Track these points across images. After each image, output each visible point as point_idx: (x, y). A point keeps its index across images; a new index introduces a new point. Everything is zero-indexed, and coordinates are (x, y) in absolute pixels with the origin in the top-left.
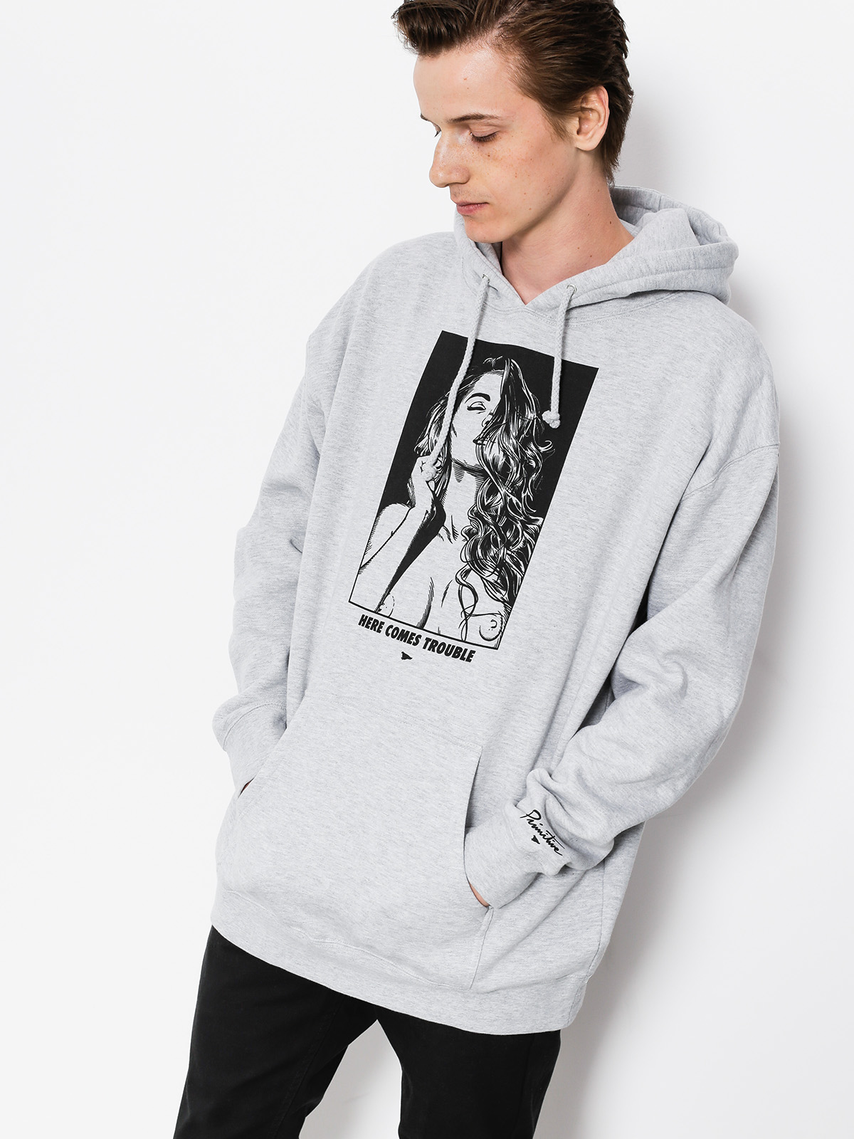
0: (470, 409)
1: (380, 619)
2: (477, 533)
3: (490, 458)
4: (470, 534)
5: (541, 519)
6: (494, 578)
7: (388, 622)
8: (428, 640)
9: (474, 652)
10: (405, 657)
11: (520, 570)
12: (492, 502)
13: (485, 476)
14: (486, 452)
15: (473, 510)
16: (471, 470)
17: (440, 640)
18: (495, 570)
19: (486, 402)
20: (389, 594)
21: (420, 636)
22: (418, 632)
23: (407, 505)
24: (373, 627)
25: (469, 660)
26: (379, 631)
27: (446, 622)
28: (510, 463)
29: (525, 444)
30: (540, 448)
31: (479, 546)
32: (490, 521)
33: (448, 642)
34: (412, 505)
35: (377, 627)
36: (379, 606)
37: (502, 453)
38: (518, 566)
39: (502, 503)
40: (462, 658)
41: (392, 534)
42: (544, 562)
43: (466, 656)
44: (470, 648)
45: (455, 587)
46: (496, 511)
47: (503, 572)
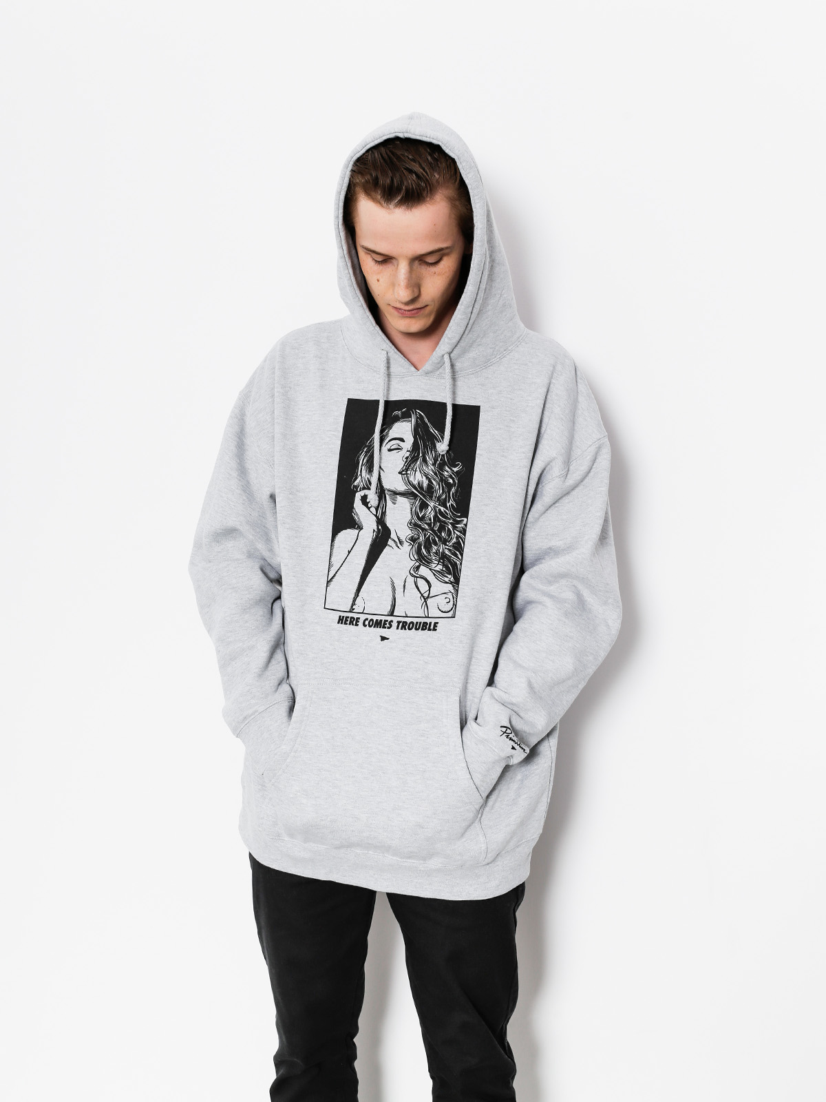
0: (390, 450)
1: (356, 616)
2: (419, 538)
3: (415, 483)
4: (413, 540)
5: (465, 519)
6: (440, 567)
7: (363, 617)
8: (399, 622)
9: (437, 623)
10: (383, 638)
11: (458, 558)
12: (425, 514)
13: (415, 496)
14: (411, 479)
15: (411, 522)
16: (402, 494)
17: (408, 620)
18: (439, 561)
19: (401, 444)
20: (358, 596)
21: (392, 621)
22: (389, 618)
23: (356, 529)
24: (351, 623)
25: (434, 629)
26: (357, 625)
27: (410, 606)
28: (432, 483)
29: (441, 467)
30: (453, 469)
31: (423, 547)
33: (415, 620)
34: (360, 528)
35: (354, 622)
36: (352, 607)
37: (424, 478)
38: (456, 555)
39: (433, 513)
40: (429, 630)
41: (349, 552)
42: (474, 549)
43: (432, 627)
44: (433, 621)
45: (411, 580)
46: (430, 520)
47: (446, 562)
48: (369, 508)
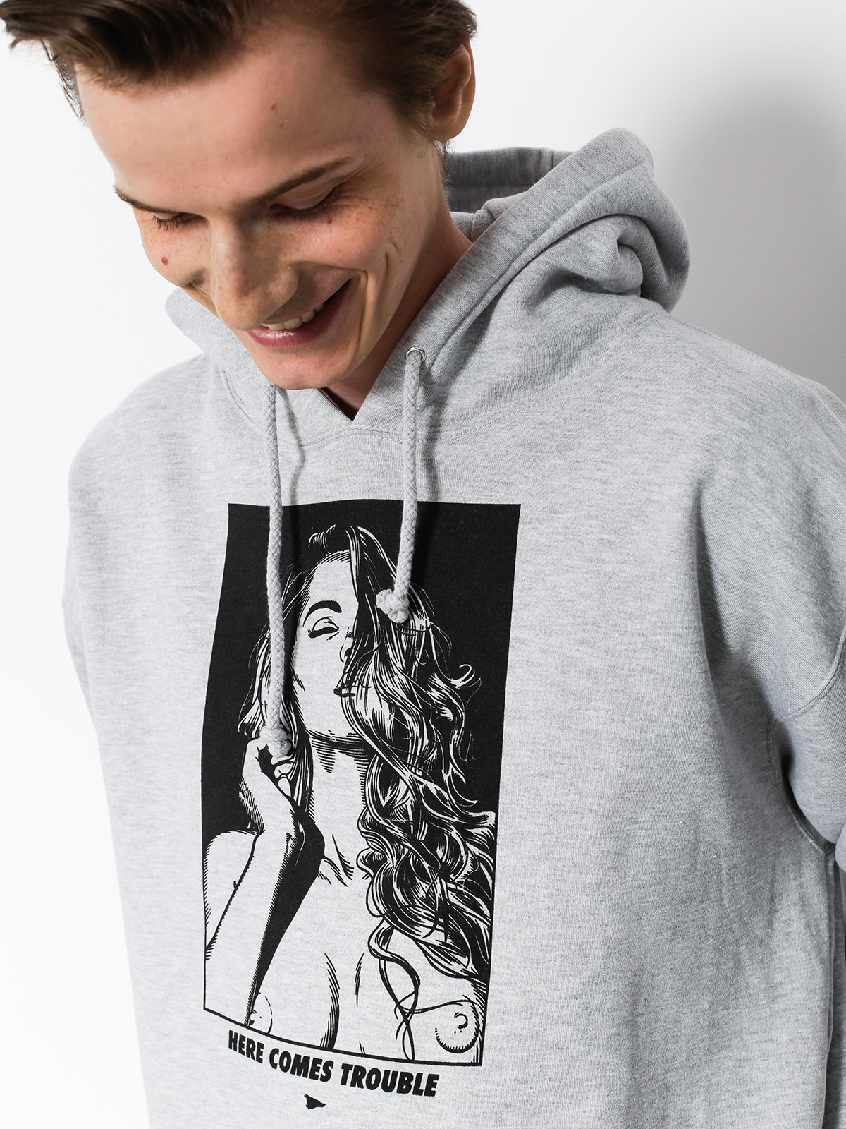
0: (313, 634)
1: (256, 1037)
2: (385, 860)
3: (368, 718)
4: (373, 863)
5: (491, 815)
6: (437, 937)
7: (269, 1045)
8: (346, 1068)
9: (437, 1077)
10: (312, 1103)
11: (482, 913)
12: (393, 800)
13: (369, 753)
14: (360, 707)
15: (364, 820)
16: (344, 746)
17: (368, 1064)
18: (436, 922)
19: (334, 616)
20: (257, 993)
21: (330, 1063)
22: (325, 1056)
23: (250, 831)
24: (250, 1052)
25: (429, 1092)
26: (260, 1061)
27: (371, 1030)
28: (405, 721)
29: (423, 679)
30: (454, 682)
31: (395, 884)
32: (400, 834)
33: (382, 1066)
34: (258, 830)
35: (255, 1054)
36: (249, 1015)
37: (386, 705)
38: (476, 907)
39: (411, 797)
40: (418, 1092)
41: (236, 886)
42: (520, 890)
43: (423, 1086)
44: (426, 1071)
45: (371, 964)
46: (406, 814)
47: (453, 924)
48: (276, 781)
